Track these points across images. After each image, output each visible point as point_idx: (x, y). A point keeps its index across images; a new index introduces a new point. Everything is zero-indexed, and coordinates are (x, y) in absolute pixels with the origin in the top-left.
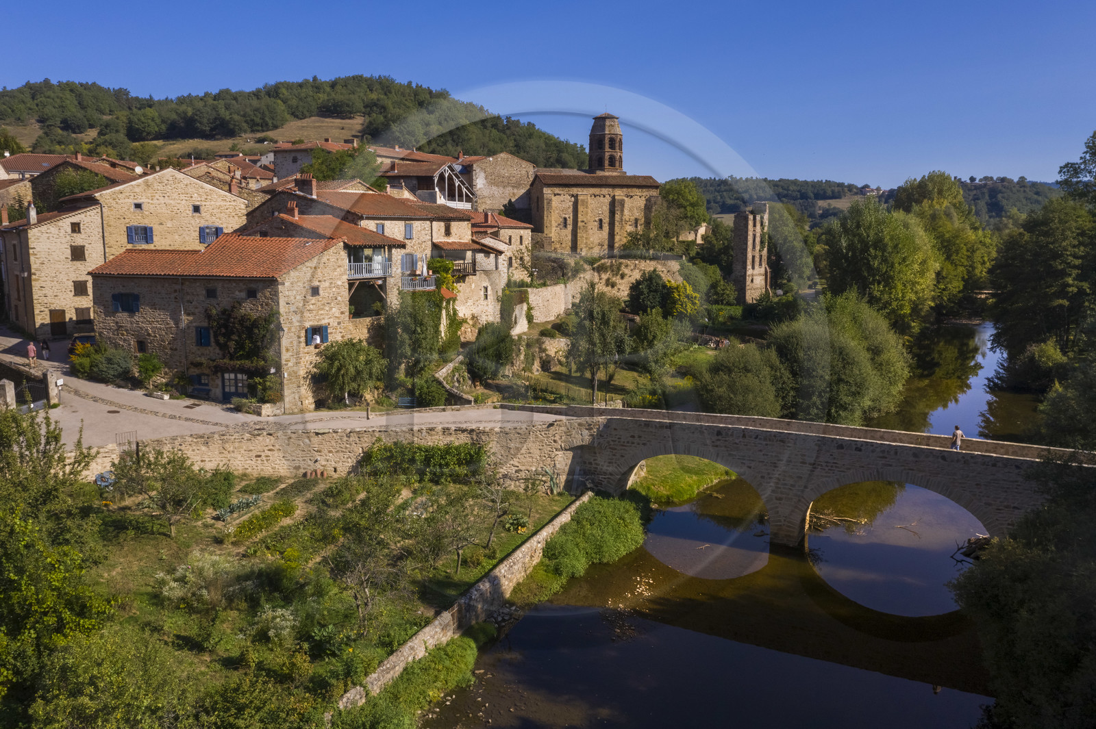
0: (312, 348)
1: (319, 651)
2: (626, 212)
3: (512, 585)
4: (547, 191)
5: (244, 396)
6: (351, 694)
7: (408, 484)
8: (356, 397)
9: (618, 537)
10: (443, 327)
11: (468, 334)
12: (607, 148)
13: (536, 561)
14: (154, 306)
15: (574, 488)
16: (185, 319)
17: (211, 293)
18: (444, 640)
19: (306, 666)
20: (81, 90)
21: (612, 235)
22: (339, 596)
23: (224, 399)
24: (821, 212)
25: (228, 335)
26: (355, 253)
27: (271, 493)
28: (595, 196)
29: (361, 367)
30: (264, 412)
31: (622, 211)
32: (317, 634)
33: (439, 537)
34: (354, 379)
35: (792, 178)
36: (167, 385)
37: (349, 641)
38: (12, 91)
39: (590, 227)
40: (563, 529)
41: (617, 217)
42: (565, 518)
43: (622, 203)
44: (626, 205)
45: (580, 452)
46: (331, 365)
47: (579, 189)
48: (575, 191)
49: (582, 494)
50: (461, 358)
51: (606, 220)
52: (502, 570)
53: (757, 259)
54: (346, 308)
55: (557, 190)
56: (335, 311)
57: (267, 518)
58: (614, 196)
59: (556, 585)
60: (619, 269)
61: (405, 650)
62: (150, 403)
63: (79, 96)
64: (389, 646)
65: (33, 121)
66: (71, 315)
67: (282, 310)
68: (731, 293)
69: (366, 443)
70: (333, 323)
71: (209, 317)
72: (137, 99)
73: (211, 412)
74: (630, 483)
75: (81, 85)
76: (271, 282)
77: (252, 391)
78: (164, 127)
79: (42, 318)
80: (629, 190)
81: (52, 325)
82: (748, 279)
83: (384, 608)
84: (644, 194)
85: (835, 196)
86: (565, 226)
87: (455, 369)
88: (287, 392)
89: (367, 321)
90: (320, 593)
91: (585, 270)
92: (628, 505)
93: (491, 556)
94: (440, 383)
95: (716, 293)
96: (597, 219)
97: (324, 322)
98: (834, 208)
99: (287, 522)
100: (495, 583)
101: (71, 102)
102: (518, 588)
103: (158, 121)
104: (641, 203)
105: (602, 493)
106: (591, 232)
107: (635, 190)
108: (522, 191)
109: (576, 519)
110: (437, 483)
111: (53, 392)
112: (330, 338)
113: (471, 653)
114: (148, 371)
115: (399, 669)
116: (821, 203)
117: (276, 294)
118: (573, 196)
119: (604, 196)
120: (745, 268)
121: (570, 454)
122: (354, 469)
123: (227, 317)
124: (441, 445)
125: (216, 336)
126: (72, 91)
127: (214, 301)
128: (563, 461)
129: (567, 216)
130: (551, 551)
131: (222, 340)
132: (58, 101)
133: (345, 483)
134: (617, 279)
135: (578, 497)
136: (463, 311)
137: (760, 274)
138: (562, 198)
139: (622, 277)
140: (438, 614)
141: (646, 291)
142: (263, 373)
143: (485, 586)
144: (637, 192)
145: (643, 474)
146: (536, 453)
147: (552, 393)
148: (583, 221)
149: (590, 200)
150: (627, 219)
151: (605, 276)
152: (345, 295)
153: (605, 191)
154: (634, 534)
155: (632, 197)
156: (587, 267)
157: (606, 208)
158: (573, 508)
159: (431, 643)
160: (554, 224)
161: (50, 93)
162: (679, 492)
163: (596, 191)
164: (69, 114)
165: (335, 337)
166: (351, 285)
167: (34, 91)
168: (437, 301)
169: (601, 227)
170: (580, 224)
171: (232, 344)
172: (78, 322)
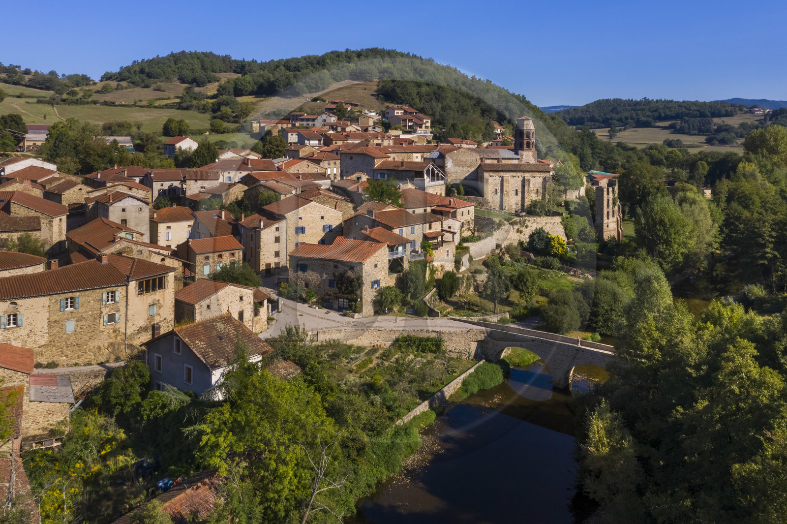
0: (374, 290)
1: (389, 408)
2: (531, 186)
3: (449, 395)
4: (486, 174)
5: (347, 309)
6: (399, 421)
7: (413, 353)
8: (391, 310)
9: (491, 379)
10: (427, 276)
11: (439, 275)
12: (525, 138)
13: (459, 387)
14: (313, 270)
15: (477, 357)
16: (325, 276)
17: (336, 267)
18: (426, 410)
19: (387, 414)
20: (203, 56)
21: (523, 198)
22: (391, 394)
23: (340, 309)
24: (716, 127)
25: (342, 284)
26: (392, 249)
27: (363, 354)
28: (513, 177)
29: (393, 298)
30: (355, 317)
31: (529, 185)
32: (388, 404)
33: (424, 375)
34: (390, 303)
35: (693, 100)
36: (316, 302)
37: (397, 407)
38: (163, 58)
39: (510, 194)
40: (470, 375)
41: (526, 188)
42: (472, 370)
43: (529, 181)
44: (531, 182)
45: (480, 343)
46: (382, 297)
47: (504, 173)
48: (502, 174)
49: (481, 360)
50: (435, 289)
51: (520, 190)
52: (445, 389)
53: (611, 214)
54: (387, 271)
55: (491, 174)
56: (383, 273)
57: (364, 364)
58: (524, 177)
59: (465, 396)
60: (524, 223)
61: (414, 411)
62: (311, 310)
63: (202, 62)
64: (409, 410)
65: (176, 79)
66: (273, 266)
67: (364, 275)
68: (593, 234)
69: (397, 335)
70: (382, 278)
71: (335, 276)
72: (235, 61)
73: (334, 315)
74: (502, 356)
75: (203, 53)
76: (361, 264)
77: (350, 308)
78: (255, 87)
79: (263, 267)
80: (533, 173)
81: (266, 270)
82: (605, 226)
83: (408, 397)
84: (542, 175)
85: (729, 114)
86: (496, 193)
87: (433, 295)
88: (364, 308)
89: (395, 275)
90: (386, 391)
91: (504, 225)
92: (498, 367)
93: (442, 384)
94: (425, 303)
95: (585, 234)
96: (514, 190)
97: (378, 278)
98: (727, 125)
99: (371, 366)
100: (443, 393)
101: (197, 65)
102: (451, 396)
103: (252, 84)
104: (541, 180)
105: (488, 361)
106: (511, 197)
107: (536, 173)
108: (473, 169)
109: (476, 371)
110: (424, 352)
111: (280, 306)
112: (381, 285)
113: (434, 416)
114: (311, 297)
115: (412, 417)
116: (716, 120)
117: (362, 269)
118: (500, 177)
119: (519, 177)
120: (602, 219)
121: (476, 343)
122: (392, 345)
123: (342, 275)
124: (426, 337)
125: (337, 283)
126: (198, 58)
127: (336, 270)
128: (474, 346)
129: (497, 188)
130: (465, 383)
131: (339, 286)
132: (190, 65)
133: (389, 350)
134: (523, 229)
135: (479, 361)
136: (436, 264)
137: (613, 222)
138: (494, 178)
139: (527, 227)
140: (423, 401)
141: (537, 240)
142: (356, 301)
143: (439, 394)
144: (538, 174)
145: (509, 352)
146: (463, 342)
147: (477, 306)
148: (506, 191)
149: (511, 179)
150: (532, 190)
151: (516, 227)
152: (387, 266)
153: (519, 174)
154: (499, 378)
155: (535, 177)
156: (506, 223)
157: (520, 183)
158: (476, 366)
159: (422, 410)
160: (490, 192)
161: (186, 60)
162: (524, 362)
163: (514, 174)
164: (197, 75)
165: (383, 285)
166: (389, 261)
167: (176, 58)
168: (424, 264)
169: (517, 194)
170: (504, 193)
171: (343, 288)
172: (275, 268)
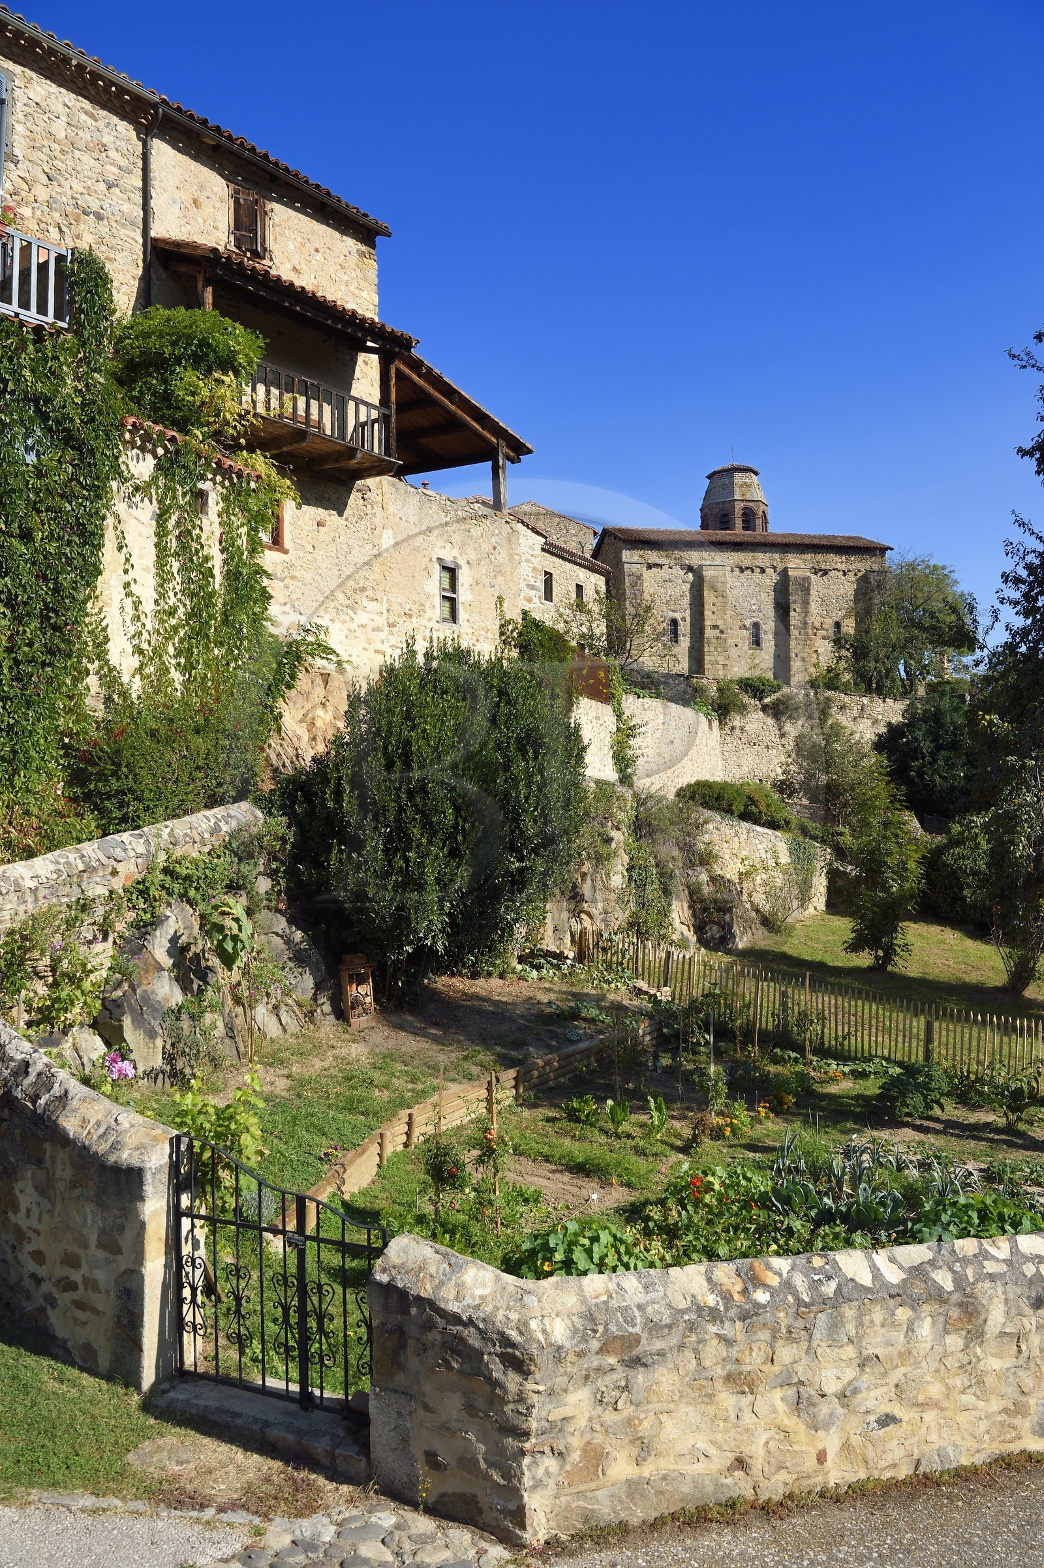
2: (814, 607)
4: (632, 558)
21: (783, 656)
28: (742, 570)
31: (806, 603)
39: (730, 642)
41: (795, 617)
43: (805, 588)
44: (813, 592)
47: (705, 555)
48: (694, 557)
51: (769, 626)
55: (653, 556)
58: (786, 570)
60: (824, 713)
80: (819, 557)
84: (853, 567)
86: (676, 639)
96: (748, 623)
104: (846, 587)
106: (734, 652)
107: (832, 556)
118: (690, 569)
119: (763, 571)
129: (678, 616)
138: (664, 573)
144: (835, 561)
148: (715, 627)
149: (733, 579)
150: (817, 624)
151: (793, 730)
153: (763, 559)
155: (826, 573)
157: (768, 599)
160: (649, 633)
163: (745, 558)
169: (757, 642)
170: (709, 633)
